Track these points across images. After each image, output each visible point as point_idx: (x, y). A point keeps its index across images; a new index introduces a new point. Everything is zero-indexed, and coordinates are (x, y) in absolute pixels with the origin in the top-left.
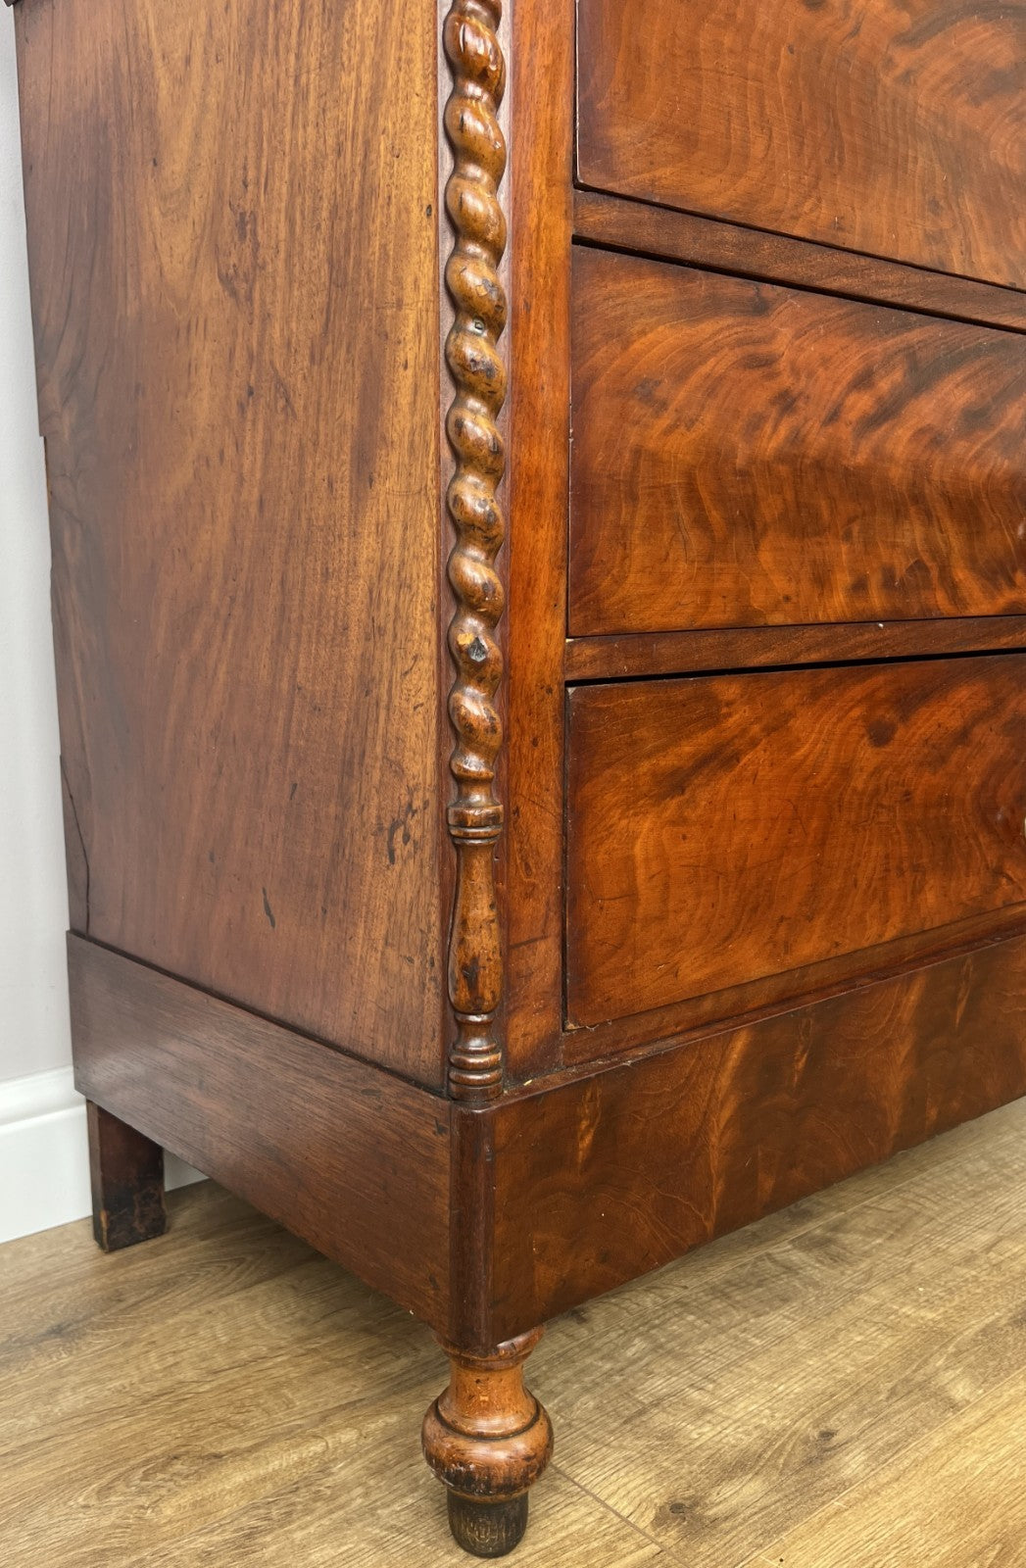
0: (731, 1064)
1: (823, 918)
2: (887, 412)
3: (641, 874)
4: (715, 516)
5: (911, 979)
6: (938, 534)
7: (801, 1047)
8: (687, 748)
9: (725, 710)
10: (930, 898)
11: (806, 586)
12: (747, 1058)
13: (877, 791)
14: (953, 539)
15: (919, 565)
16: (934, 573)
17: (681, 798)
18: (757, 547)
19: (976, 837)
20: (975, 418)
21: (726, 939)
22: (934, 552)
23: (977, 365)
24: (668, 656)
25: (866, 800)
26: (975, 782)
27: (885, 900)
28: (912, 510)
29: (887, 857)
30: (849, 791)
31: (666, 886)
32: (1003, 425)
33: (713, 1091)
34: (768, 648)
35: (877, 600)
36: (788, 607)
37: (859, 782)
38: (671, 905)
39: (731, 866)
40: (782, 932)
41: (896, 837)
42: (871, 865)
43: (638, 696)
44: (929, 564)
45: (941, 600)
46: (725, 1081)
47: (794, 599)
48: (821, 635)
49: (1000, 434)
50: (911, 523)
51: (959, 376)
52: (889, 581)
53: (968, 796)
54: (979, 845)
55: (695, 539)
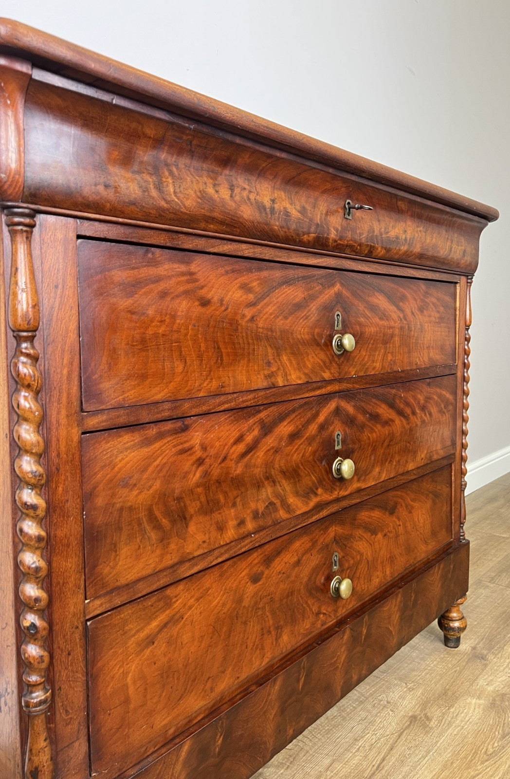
0: (181, 759)
1: (230, 669)
2: (251, 448)
3: (131, 690)
4: (165, 522)
5: (275, 680)
6: (279, 488)
7: (219, 734)
8: (154, 624)
9: (174, 600)
10: (285, 638)
11: (214, 533)
12: (190, 752)
13: (256, 603)
14: (286, 487)
15: (272, 504)
16: (278, 504)
17: (153, 647)
18: (187, 527)
19: (307, 602)
20: (294, 437)
21: (180, 699)
22: (278, 496)
23: (294, 415)
24: (143, 589)
25: (250, 609)
26: (305, 579)
27: (263, 648)
28: (266, 483)
29: (262, 629)
30: (242, 608)
31: (146, 689)
32: (308, 435)
33: (172, 774)
34: (196, 565)
35: (250, 526)
36: (205, 545)
37: (246, 603)
38: (148, 697)
39: (180, 666)
40: (209, 685)
41: (266, 619)
42: (254, 636)
43: (127, 611)
44: (275, 502)
45: (282, 514)
46: (179, 767)
47: (208, 541)
48: (222, 550)
49: (306, 438)
50: (266, 489)
51: (285, 423)
52: (256, 515)
53: (302, 587)
54: (309, 606)
55: (154, 535)
